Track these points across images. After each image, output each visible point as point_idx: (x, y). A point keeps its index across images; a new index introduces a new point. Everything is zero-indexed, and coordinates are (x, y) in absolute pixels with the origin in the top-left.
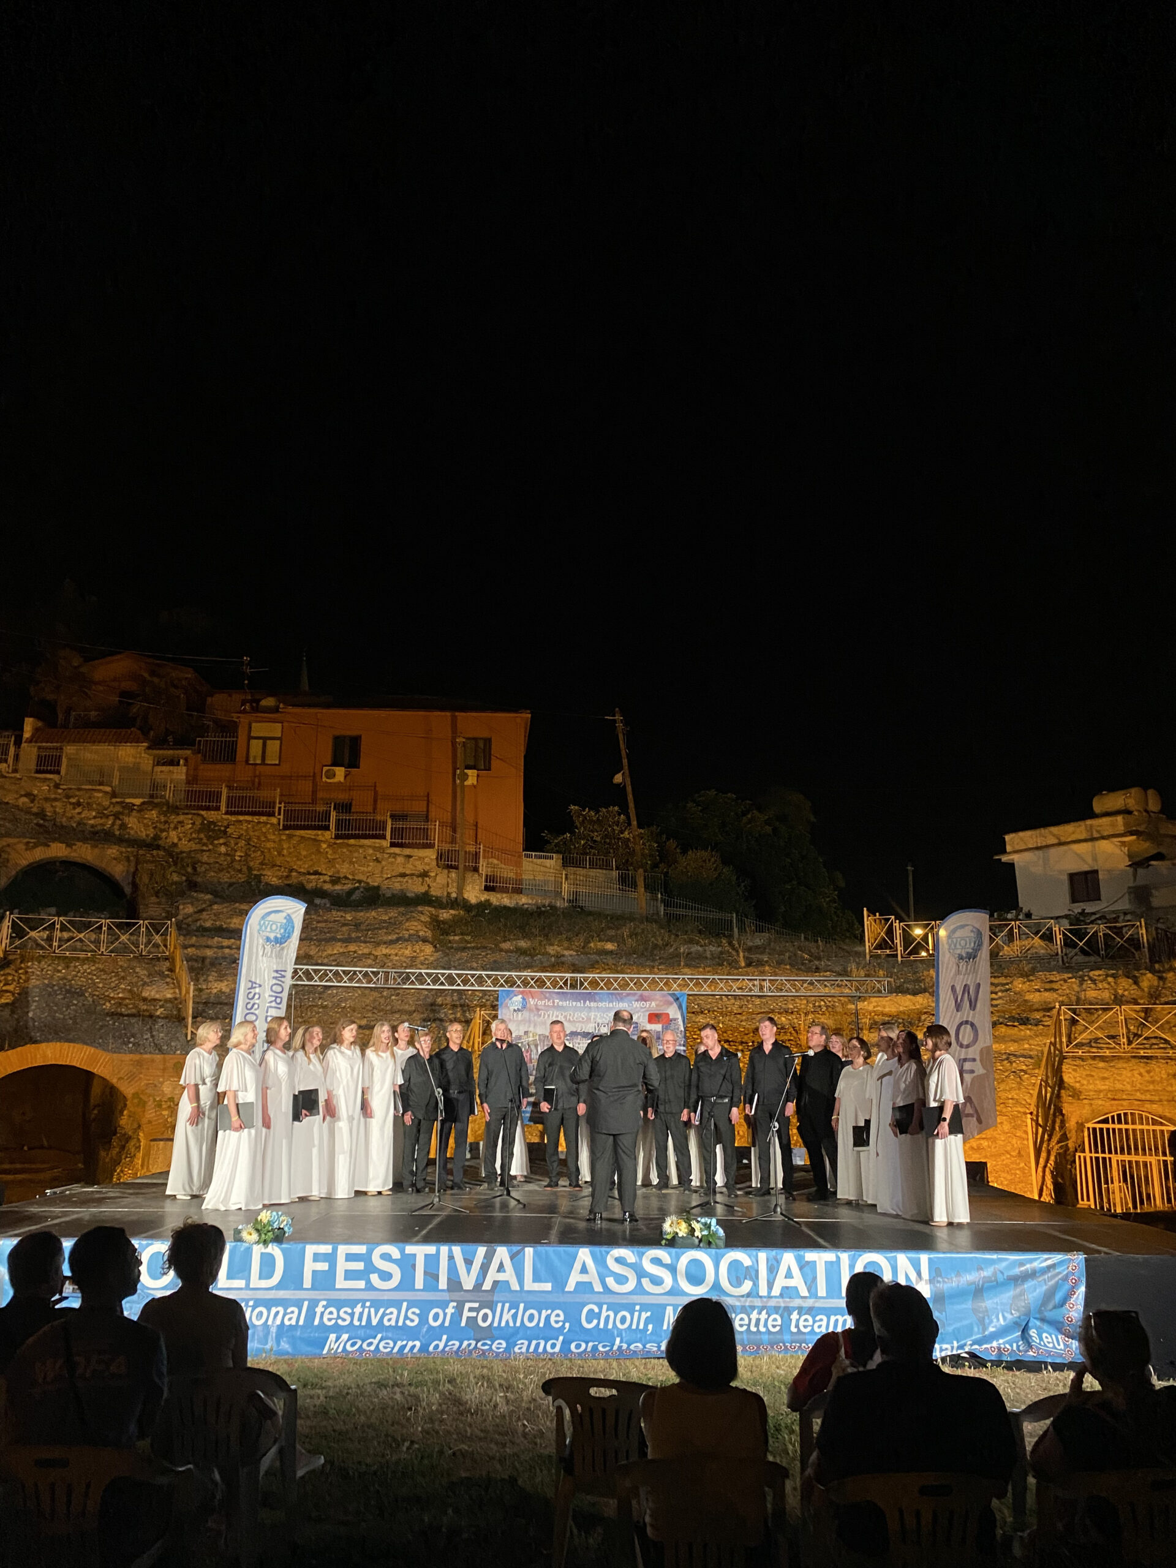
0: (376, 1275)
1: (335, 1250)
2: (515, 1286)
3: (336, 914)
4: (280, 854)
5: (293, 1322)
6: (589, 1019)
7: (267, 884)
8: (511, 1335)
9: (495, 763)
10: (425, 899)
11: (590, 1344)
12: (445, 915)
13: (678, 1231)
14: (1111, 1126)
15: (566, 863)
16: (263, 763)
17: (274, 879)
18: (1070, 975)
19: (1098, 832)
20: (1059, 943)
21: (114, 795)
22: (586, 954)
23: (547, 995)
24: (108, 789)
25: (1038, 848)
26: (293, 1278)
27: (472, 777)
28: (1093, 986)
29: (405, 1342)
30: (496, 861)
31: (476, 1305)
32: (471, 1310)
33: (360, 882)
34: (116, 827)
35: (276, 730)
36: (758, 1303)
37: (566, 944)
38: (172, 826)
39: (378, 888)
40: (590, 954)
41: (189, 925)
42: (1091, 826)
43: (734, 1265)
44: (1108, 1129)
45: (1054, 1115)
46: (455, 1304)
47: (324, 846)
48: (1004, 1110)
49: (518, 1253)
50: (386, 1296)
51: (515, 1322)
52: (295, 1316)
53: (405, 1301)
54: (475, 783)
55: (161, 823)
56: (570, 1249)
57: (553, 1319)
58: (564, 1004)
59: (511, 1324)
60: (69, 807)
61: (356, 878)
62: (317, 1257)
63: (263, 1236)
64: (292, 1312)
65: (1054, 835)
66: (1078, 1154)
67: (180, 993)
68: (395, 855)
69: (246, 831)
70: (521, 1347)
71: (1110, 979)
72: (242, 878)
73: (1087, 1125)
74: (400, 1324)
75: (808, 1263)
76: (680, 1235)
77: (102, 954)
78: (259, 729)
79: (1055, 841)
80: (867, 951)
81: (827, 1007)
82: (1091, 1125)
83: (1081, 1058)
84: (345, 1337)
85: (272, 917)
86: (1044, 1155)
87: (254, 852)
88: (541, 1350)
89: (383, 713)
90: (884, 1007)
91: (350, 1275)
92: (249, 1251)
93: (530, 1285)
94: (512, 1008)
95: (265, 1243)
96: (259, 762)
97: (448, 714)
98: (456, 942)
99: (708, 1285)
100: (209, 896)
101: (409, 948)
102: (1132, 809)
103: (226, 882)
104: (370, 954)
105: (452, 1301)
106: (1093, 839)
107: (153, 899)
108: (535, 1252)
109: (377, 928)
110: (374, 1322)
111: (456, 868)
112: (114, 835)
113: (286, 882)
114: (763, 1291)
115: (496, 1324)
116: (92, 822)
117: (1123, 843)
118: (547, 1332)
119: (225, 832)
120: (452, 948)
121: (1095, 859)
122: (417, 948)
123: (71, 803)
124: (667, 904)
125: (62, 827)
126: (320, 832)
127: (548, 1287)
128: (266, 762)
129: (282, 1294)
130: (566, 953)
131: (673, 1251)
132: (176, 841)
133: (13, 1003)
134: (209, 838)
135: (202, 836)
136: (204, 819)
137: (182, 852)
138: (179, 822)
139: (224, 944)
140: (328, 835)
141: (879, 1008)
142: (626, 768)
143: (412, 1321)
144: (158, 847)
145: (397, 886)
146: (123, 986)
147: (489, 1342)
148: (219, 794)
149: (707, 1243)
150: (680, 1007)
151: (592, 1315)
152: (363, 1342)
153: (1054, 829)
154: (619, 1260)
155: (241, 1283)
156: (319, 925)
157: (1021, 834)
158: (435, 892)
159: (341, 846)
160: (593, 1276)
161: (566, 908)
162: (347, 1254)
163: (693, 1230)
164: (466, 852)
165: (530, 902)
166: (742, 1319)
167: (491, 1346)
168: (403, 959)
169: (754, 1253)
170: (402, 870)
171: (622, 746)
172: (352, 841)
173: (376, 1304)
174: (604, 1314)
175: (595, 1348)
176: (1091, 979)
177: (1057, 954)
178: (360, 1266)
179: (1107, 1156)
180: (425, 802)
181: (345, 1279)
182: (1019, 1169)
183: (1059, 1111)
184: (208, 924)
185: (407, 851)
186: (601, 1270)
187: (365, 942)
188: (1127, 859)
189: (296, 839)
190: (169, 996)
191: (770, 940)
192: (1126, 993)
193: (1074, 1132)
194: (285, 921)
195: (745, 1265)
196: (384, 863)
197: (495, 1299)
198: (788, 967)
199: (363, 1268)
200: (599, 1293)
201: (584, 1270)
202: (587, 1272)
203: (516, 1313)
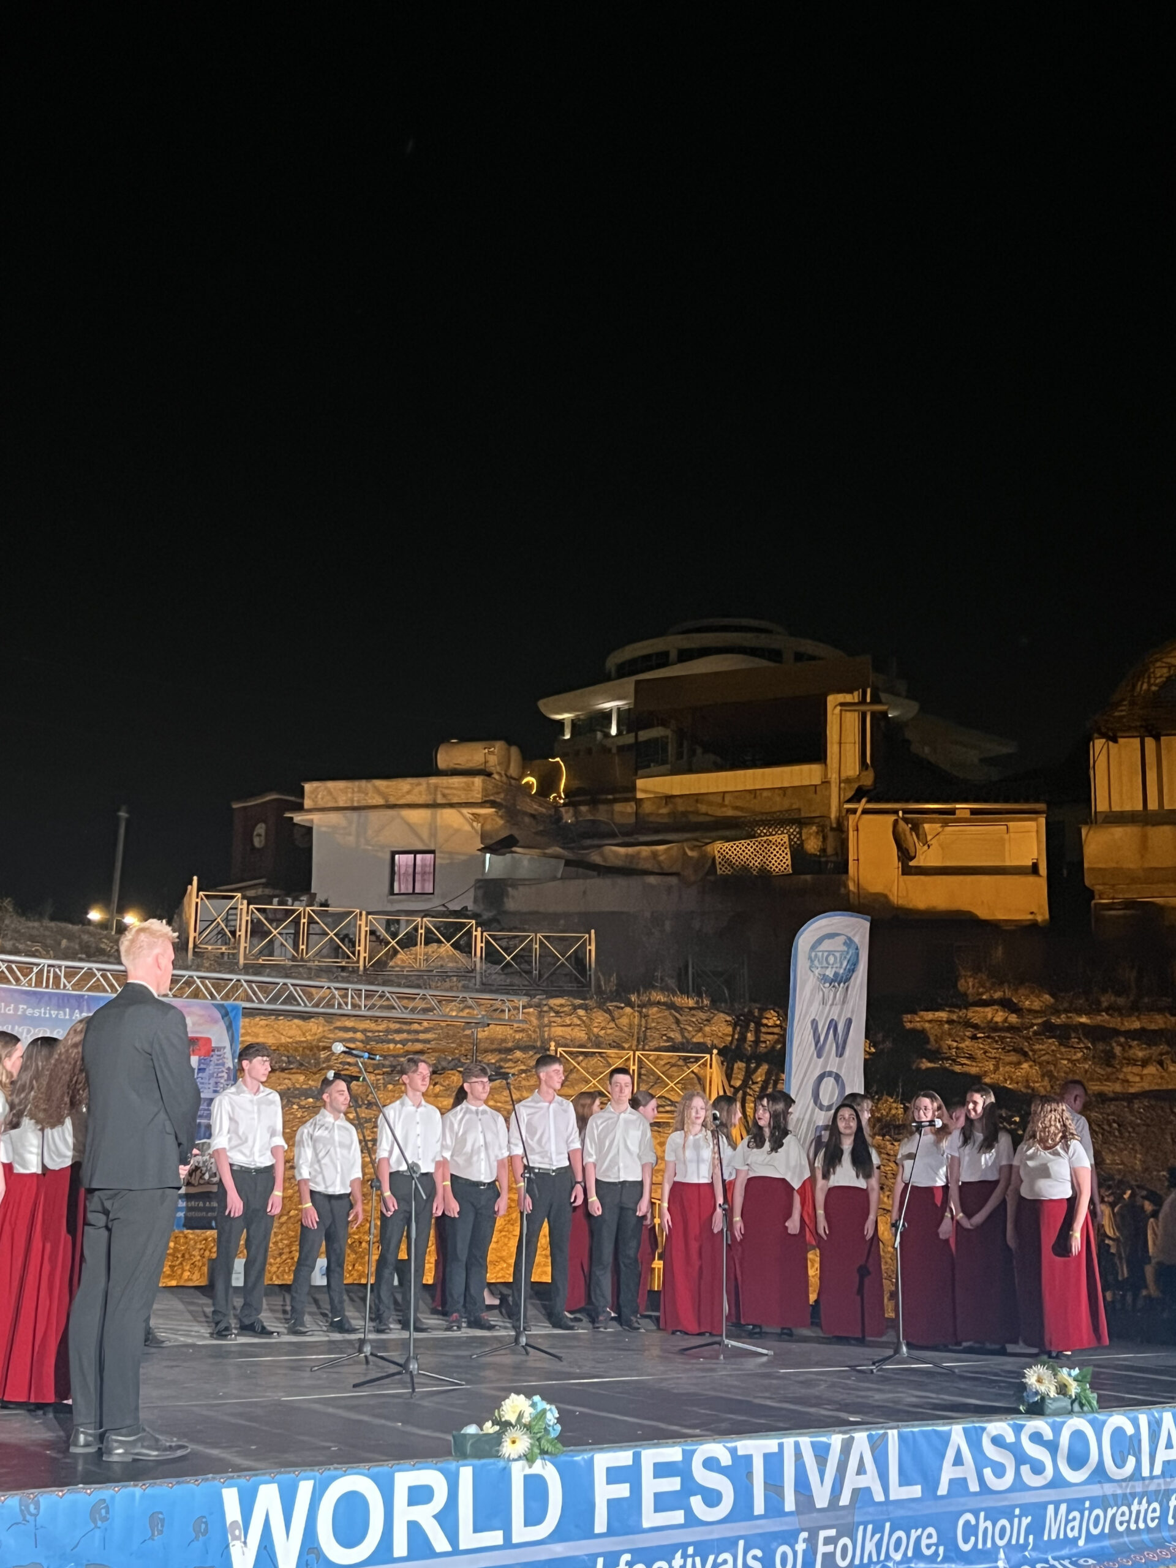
0: (699, 1497)
1: (637, 1457)
2: (879, 1497)
13: (1046, 1388)
20: (479, 953)
25: (353, 808)
26: (576, 1518)
28: (558, 1020)
31: (832, 1532)
32: (828, 1541)
36: (1139, 1487)
42: (436, 787)
43: (1118, 1432)
46: (807, 1535)
49: (880, 1439)
50: (717, 1533)
51: (879, 1554)
53: (740, 1537)
56: (941, 1427)
57: (924, 1542)
59: (875, 1559)
62: (614, 1475)
65: (377, 790)
80: (191, 945)
91: (662, 1502)
92: (507, 1474)
93: (898, 1492)
105: (803, 1530)
106: (434, 806)
108: (900, 1436)
114: (1146, 1472)
115: (857, 1562)
117: (476, 817)
121: (433, 834)
127: (916, 1491)
129: (561, 1549)
153: (380, 783)
154: (996, 1440)
155: (495, 1538)
157: (330, 784)
160: (968, 1470)
163: (1065, 1387)
166: (1122, 1514)
169: (1135, 1414)
173: (703, 1549)
174: (981, 1527)
178: (673, 1484)
181: (656, 1510)
186: (977, 1457)
188: (479, 839)
195: (1127, 1433)
197: (855, 1519)
199: (678, 1487)
200: (975, 1494)
201: (958, 1461)
202: (962, 1464)
203: (881, 1539)
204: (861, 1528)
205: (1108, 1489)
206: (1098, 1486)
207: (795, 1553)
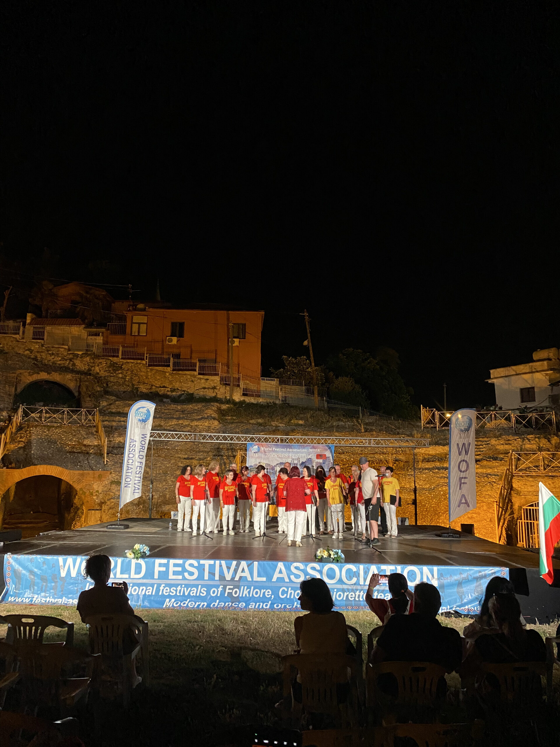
0: (187, 573)
1: (168, 562)
2: (249, 579)
3: (173, 406)
4: (146, 378)
5: (150, 593)
6: (289, 457)
7: (141, 392)
8: (248, 601)
9: (247, 335)
10: (215, 399)
11: (283, 605)
12: (224, 407)
13: (323, 555)
14: (534, 508)
15: (281, 383)
16: (139, 335)
17: (144, 390)
18: (518, 437)
19: (535, 369)
20: (513, 422)
21: (69, 350)
22: (289, 425)
23: (270, 446)
24: (67, 347)
25: (506, 376)
26: (150, 574)
27: (237, 341)
28: (528, 442)
29: (200, 603)
30: (248, 382)
31: (232, 587)
32: (229, 589)
33: (184, 391)
34: (70, 365)
35: (145, 319)
36: (359, 587)
37: (280, 421)
38: (96, 364)
39: (193, 394)
40: (291, 425)
41: (105, 411)
42: (532, 366)
43: (349, 571)
44: (533, 509)
45: (508, 503)
46: (222, 586)
47: (167, 374)
48: (484, 500)
49: (251, 564)
50: (192, 583)
51: (249, 594)
52: (151, 591)
53: (200, 585)
54: (238, 345)
55: (91, 363)
56: (274, 563)
57: (266, 593)
58: (277, 450)
59: (248, 596)
60: (49, 355)
61: (183, 389)
62: (160, 565)
63: (136, 555)
64: (150, 589)
65: (514, 370)
66: (518, 521)
67: (101, 443)
68: (200, 379)
69: (131, 367)
70: (252, 606)
71: (537, 439)
72: (129, 389)
73: (523, 507)
74: (198, 595)
75: (382, 570)
76: (324, 557)
77: (65, 424)
78: (136, 319)
79: (514, 373)
80: (422, 425)
81: (402, 451)
82: (525, 507)
83: (522, 476)
84: (173, 600)
85: (141, 410)
86: (502, 521)
87: (135, 377)
88: (261, 607)
89: (195, 312)
90: (429, 451)
91: (175, 573)
92: (130, 562)
93: (256, 578)
94: (253, 452)
95: (137, 558)
96: (137, 334)
97: (225, 312)
98: (229, 420)
99: (336, 579)
100: (114, 398)
101: (207, 422)
102: (552, 358)
103: (122, 391)
104: (189, 425)
106: (532, 372)
107: (88, 399)
108: (259, 564)
109: (192, 413)
110: (186, 594)
111: (229, 385)
112: (69, 369)
113: (150, 391)
114: (362, 582)
115: (241, 596)
116: (59, 362)
117: (547, 374)
118: (264, 599)
119: (121, 367)
120: (227, 422)
121: (533, 382)
122: (211, 422)
123: (50, 354)
124: (328, 402)
125: (45, 365)
126: (165, 368)
127: (264, 579)
128: (140, 334)
129: (145, 581)
130: (280, 425)
131: (321, 564)
132: (98, 372)
133: (24, 446)
134: (114, 370)
135: (110, 369)
136: (111, 361)
137: (101, 377)
138: (101, 363)
139: (121, 420)
140: (169, 369)
141: (427, 452)
142: (309, 338)
143: (203, 593)
144: (90, 374)
145: (201, 393)
146: (74, 439)
147: (237, 603)
148: (118, 350)
149: (337, 560)
150: (331, 452)
151: (284, 592)
152: (181, 602)
153: (514, 367)
154: (297, 568)
155: (127, 576)
156: (165, 411)
157: (498, 370)
158: (219, 396)
159: (176, 374)
160: (284, 575)
161: (281, 404)
162: (174, 564)
163: (330, 555)
164: (234, 377)
165: (264, 401)
166: (352, 595)
167: (238, 605)
168: (204, 427)
169: (358, 565)
170: (203, 386)
171: (307, 327)
172: (180, 372)
173: (187, 586)
174: (289, 592)
175: (285, 606)
176: (527, 439)
177: (512, 427)
178: (180, 569)
179: (532, 521)
180: (215, 354)
181: (173, 575)
182: (490, 527)
183: (510, 500)
184: (114, 411)
185: (206, 377)
186: (288, 572)
187: (187, 419)
188: (548, 382)
189: (155, 371)
190: (96, 444)
191: (376, 420)
192: (544, 446)
193: (517, 510)
194: (146, 412)
195: (354, 571)
196: (195, 383)
197: (240, 584)
198: (384, 432)
199: (181, 570)
200: (287, 582)
201: (281, 572)
202: (282, 573)
203: (250, 591)
204: (242, 587)
205: (345, 587)
206: (341, 585)
207: (218, 591)
